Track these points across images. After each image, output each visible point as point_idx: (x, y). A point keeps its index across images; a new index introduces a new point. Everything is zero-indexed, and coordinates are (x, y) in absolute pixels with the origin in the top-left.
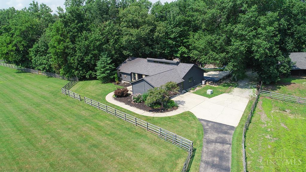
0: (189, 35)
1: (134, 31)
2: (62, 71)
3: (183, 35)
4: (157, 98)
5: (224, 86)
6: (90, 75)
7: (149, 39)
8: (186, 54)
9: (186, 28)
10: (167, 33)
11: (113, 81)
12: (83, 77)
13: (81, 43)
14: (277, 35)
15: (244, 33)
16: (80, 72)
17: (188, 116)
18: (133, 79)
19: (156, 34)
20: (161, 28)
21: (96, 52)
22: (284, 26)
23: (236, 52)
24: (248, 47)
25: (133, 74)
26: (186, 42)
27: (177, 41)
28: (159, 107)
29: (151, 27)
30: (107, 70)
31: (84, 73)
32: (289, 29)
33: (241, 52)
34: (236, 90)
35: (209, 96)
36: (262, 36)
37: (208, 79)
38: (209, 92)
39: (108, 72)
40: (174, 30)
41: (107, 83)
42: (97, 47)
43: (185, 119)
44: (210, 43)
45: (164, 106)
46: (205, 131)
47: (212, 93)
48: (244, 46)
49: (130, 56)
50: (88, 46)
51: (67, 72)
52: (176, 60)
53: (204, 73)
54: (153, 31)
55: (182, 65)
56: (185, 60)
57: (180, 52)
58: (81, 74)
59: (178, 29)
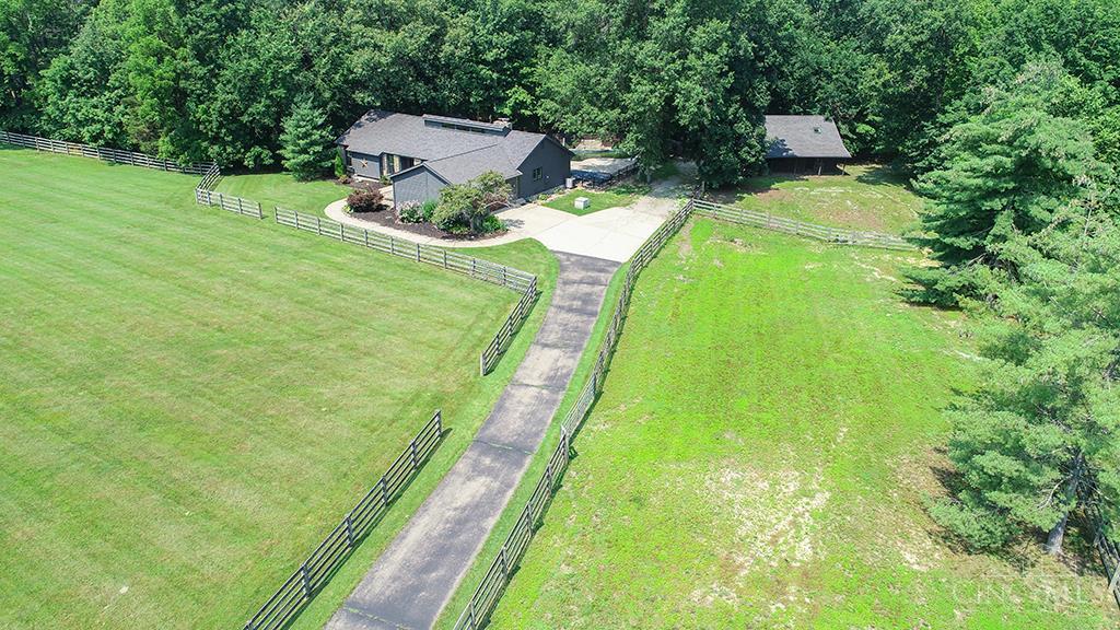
0: (535, 56)
1: (389, 39)
2: (164, 144)
3: (520, 53)
4: (461, 206)
5: (619, 193)
6: (257, 157)
7: (425, 62)
8: (526, 109)
9: (529, 34)
10: (475, 45)
11: (329, 174)
12: (233, 162)
13: (237, 67)
14: (727, 72)
15: (657, 64)
16: (225, 150)
17: (531, 246)
18: (385, 172)
19: (447, 48)
20: (461, 31)
21: (280, 92)
22: (746, 51)
23: (641, 109)
24: (666, 97)
25: (388, 158)
26: (525, 76)
27: (502, 71)
28: (465, 230)
29: (432, 29)
30: (313, 143)
31: (239, 152)
32: (761, 59)
33: (652, 108)
34: (643, 201)
35: (579, 213)
36: (695, 75)
37: (581, 177)
38: (579, 203)
39: (319, 148)
40: (495, 38)
41: (312, 180)
42: (283, 79)
43: (522, 250)
44: (584, 85)
45: (476, 229)
46: (563, 269)
47: (587, 206)
48: (657, 94)
49: (375, 108)
50: (259, 74)
51: (184, 148)
52: (502, 124)
53: (572, 163)
54: (437, 38)
55: (518, 136)
56: (523, 123)
57: (511, 102)
58: (229, 154)
59: (507, 38)
